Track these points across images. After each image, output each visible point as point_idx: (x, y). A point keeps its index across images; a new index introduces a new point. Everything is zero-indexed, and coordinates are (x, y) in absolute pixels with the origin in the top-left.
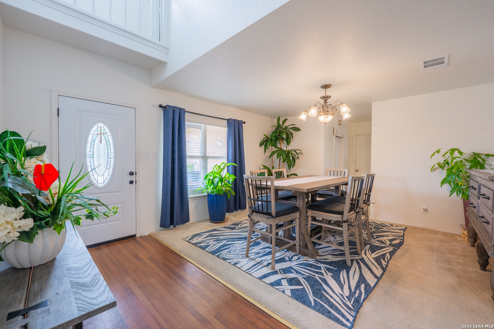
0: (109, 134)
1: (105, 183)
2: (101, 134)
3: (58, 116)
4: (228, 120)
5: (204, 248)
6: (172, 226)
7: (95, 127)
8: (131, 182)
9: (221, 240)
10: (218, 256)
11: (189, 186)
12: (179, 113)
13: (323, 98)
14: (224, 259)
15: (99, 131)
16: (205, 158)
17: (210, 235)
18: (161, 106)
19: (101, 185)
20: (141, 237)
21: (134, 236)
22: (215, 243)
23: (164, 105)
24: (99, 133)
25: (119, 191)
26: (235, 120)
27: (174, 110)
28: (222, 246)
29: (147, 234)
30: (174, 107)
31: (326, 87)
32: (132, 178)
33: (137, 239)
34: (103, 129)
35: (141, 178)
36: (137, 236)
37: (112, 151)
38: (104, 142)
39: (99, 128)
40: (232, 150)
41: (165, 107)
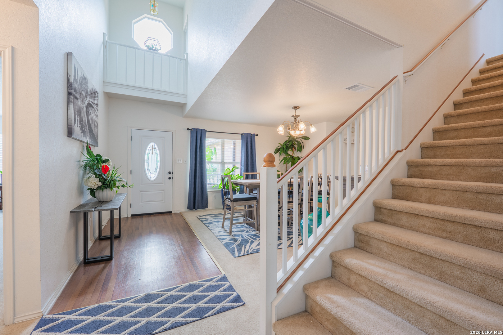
0: (157, 149)
1: (155, 178)
2: (152, 149)
3: (131, 140)
4: (242, 134)
5: (202, 221)
6: (194, 210)
7: (150, 145)
8: (170, 178)
9: (218, 219)
10: (206, 226)
11: (208, 183)
12: (200, 133)
13: (293, 116)
14: (207, 227)
15: (152, 147)
16: (223, 163)
17: (215, 216)
18: (188, 129)
19: (152, 179)
20: (175, 213)
21: (171, 212)
22: (212, 220)
23: (190, 128)
24: (152, 148)
25: (162, 184)
26: (247, 134)
27: (197, 131)
28: (214, 222)
29: (179, 212)
30: (197, 129)
31: (295, 108)
32: (170, 176)
33: (173, 214)
34: (153, 146)
35: (175, 176)
36: (173, 212)
37: (159, 159)
38: (154, 154)
39: (152, 146)
40: (244, 157)
41: (191, 130)
